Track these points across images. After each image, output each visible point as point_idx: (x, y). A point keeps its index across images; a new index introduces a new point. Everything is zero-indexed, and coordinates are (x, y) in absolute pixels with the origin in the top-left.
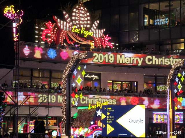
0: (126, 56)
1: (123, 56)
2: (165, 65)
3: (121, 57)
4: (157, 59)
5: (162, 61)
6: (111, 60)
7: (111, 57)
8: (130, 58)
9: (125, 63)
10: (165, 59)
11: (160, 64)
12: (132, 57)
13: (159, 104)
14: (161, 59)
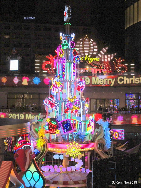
0: (100, 78)
1: (97, 78)
2: (135, 83)
3: (96, 79)
4: (128, 79)
5: (132, 80)
6: (87, 82)
7: (87, 80)
8: (104, 79)
9: (99, 84)
10: (135, 78)
11: (130, 83)
12: (106, 79)
13: (122, 119)
14: (132, 79)
